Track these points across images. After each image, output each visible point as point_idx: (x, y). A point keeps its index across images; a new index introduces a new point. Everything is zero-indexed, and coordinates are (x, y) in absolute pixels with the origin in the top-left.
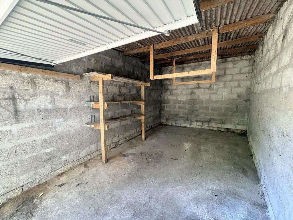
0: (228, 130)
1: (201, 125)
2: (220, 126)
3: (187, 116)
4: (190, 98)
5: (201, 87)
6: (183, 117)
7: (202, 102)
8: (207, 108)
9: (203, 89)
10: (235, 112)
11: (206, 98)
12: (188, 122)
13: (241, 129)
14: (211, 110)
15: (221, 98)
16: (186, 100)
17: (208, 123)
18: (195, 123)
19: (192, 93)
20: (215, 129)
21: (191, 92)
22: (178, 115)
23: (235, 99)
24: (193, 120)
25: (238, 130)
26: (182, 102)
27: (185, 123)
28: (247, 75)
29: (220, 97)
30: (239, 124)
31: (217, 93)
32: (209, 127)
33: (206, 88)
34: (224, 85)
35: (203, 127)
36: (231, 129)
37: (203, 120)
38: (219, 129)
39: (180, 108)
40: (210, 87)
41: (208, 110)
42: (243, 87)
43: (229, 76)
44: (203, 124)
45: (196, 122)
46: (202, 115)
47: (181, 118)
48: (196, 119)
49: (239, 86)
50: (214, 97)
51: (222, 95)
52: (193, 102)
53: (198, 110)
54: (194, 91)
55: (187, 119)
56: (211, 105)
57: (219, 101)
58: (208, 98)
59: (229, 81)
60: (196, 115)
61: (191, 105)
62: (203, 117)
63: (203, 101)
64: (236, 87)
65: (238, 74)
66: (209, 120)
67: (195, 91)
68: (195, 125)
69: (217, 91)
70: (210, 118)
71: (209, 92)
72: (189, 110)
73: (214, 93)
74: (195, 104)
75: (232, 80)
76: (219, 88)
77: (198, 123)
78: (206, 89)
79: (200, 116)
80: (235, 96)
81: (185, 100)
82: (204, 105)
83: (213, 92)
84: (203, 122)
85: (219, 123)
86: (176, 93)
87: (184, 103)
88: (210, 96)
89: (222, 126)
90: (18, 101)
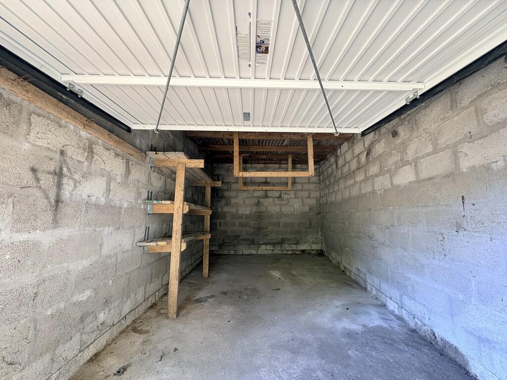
0: (303, 251)
1: (272, 248)
2: (294, 247)
3: (252, 237)
4: (256, 211)
5: (269, 196)
6: (247, 239)
7: (271, 216)
8: (278, 224)
9: (272, 199)
10: (308, 228)
11: (276, 211)
12: (253, 246)
13: (317, 249)
14: (283, 227)
15: (292, 211)
16: (250, 213)
17: (280, 245)
18: (264, 247)
19: (258, 204)
20: (289, 253)
21: (257, 201)
22: (239, 236)
23: (307, 212)
24: (261, 243)
25: (313, 250)
26: (244, 217)
27: (250, 249)
28: (315, 185)
29: (292, 209)
30: (314, 243)
31: (288, 205)
32: (282, 250)
33: (276, 197)
34: (295, 195)
35: (275, 252)
36: (306, 250)
37: (274, 241)
38: (293, 252)
39: (241, 225)
40: (280, 197)
41: (280, 227)
42: (313, 198)
43: (298, 184)
44: (274, 248)
45: (266, 245)
46: (272, 234)
47: (244, 242)
48: (265, 241)
49: (309, 197)
50: (285, 210)
51: (294, 207)
52: (259, 216)
53: (267, 228)
54: (260, 201)
55: (253, 242)
56: (283, 220)
57: (291, 214)
58: (279, 211)
59: (300, 191)
60: (264, 235)
61: (257, 220)
62: (273, 237)
63: (272, 214)
64: (307, 198)
65: (307, 183)
66: (281, 241)
67: (262, 200)
68: (265, 250)
69: (288, 202)
70: (281, 237)
71: (279, 202)
72: (255, 228)
73: (285, 205)
74: (262, 220)
75: (302, 190)
76: (290, 198)
77: (268, 247)
78: (275, 199)
79: (270, 236)
80: (307, 209)
81: (248, 212)
82: (275, 220)
83: (284, 202)
84: (274, 244)
85: (293, 244)
86: (236, 203)
87: (247, 217)
88: (281, 209)
89: (296, 248)
90: (65, 180)
